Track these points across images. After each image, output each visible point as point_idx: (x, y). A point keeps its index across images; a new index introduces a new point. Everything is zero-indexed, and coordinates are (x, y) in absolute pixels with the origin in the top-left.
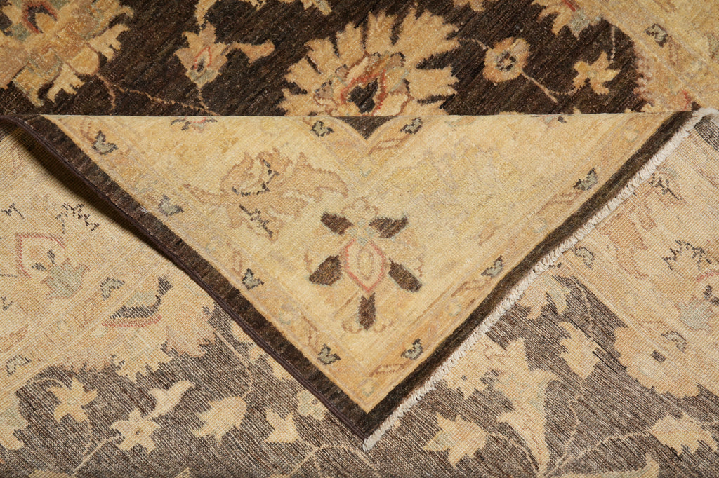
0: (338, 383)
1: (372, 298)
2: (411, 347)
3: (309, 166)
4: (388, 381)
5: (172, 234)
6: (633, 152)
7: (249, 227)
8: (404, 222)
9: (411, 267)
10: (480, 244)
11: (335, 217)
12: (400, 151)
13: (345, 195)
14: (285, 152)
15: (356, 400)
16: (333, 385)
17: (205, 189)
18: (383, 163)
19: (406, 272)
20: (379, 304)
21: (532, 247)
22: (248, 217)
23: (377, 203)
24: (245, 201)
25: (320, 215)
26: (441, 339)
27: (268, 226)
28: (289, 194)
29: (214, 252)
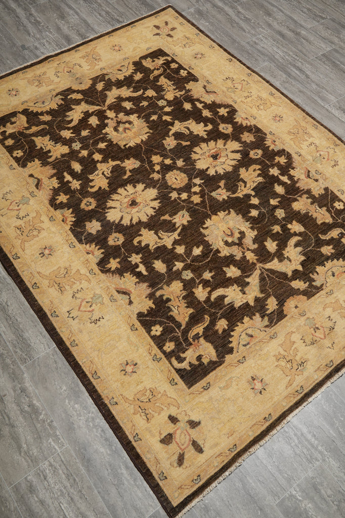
0: (165, 490)
1: (184, 453)
2: (196, 478)
3: (167, 395)
4: (184, 493)
5: (111, 413)
6: (285, 410)
7: (141, 415)
8: (199, 423)
9: (200, 443)
10: (228, 437)
11: (173, 417)
12: (200, 396)
13: (178, 408)
14: (159, 389)
15: (170, 500)
16: (163, 491)
17: (128, 397)
18: (194, 398)
19: (198, 445)
20: (186, 457)
21: (248, 442)
22: (141, 411)
23: (190, 413)
24: (141, 404)
25: (168, 415)
26: (208, 476)
27: (148, 416)
28: (157, 404)
29: (125, 423)
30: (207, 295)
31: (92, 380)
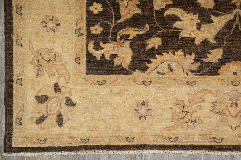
0: (14, 131)
1: (46, 117)
2: (42, 139)
3: (66, 67)
4: (26, 144)
5: (12, 49)
6: (148, 144)
7: (34, 67)
8: (75, 105)
9: (64, 119)
10: (88, 130)
11: (58, 86)
12: (91, 86)
13: (67, 83)
14: (63, 58)
15: (13, 140)
16: (12, 131)
17: (34, 46)
18: (85, 84)
19: (62, 119)
20: (46, 120)
21: (100, 144)
22: (37, 64)
23: (73, 93)
24: (40, 59)
25: (55, 82)
26: (52, 145)
27: (39, 72)
28: (53, 69)
29: (18, 65)
30: (164, 7)
31: (14, 12)
